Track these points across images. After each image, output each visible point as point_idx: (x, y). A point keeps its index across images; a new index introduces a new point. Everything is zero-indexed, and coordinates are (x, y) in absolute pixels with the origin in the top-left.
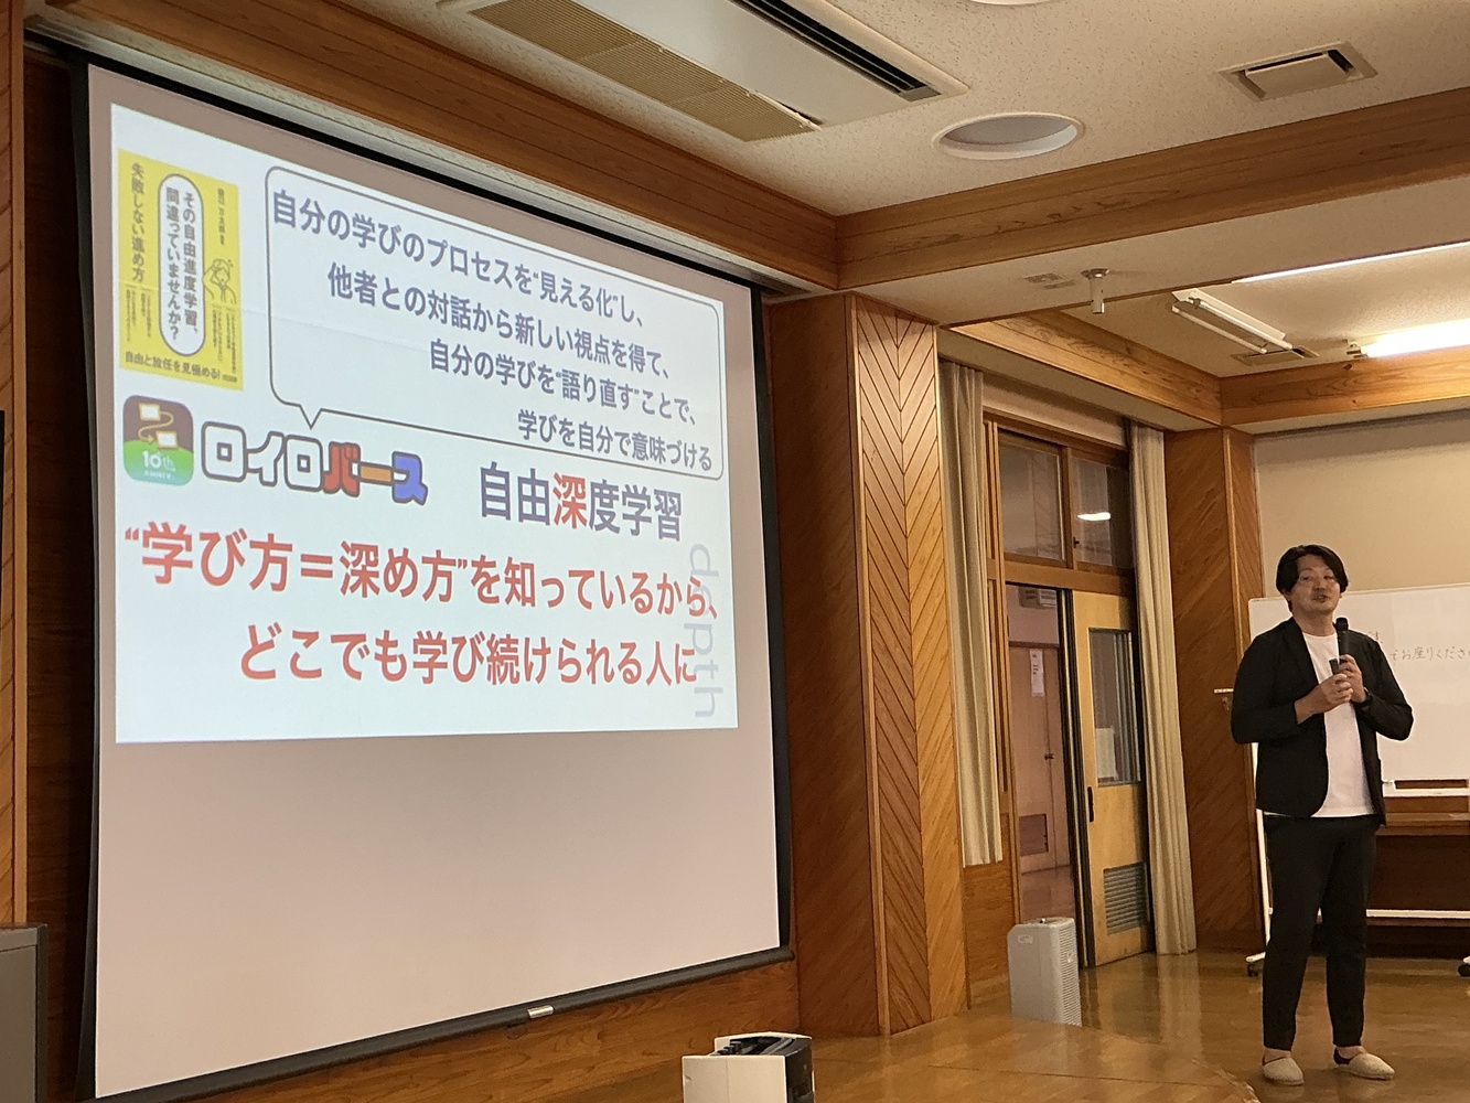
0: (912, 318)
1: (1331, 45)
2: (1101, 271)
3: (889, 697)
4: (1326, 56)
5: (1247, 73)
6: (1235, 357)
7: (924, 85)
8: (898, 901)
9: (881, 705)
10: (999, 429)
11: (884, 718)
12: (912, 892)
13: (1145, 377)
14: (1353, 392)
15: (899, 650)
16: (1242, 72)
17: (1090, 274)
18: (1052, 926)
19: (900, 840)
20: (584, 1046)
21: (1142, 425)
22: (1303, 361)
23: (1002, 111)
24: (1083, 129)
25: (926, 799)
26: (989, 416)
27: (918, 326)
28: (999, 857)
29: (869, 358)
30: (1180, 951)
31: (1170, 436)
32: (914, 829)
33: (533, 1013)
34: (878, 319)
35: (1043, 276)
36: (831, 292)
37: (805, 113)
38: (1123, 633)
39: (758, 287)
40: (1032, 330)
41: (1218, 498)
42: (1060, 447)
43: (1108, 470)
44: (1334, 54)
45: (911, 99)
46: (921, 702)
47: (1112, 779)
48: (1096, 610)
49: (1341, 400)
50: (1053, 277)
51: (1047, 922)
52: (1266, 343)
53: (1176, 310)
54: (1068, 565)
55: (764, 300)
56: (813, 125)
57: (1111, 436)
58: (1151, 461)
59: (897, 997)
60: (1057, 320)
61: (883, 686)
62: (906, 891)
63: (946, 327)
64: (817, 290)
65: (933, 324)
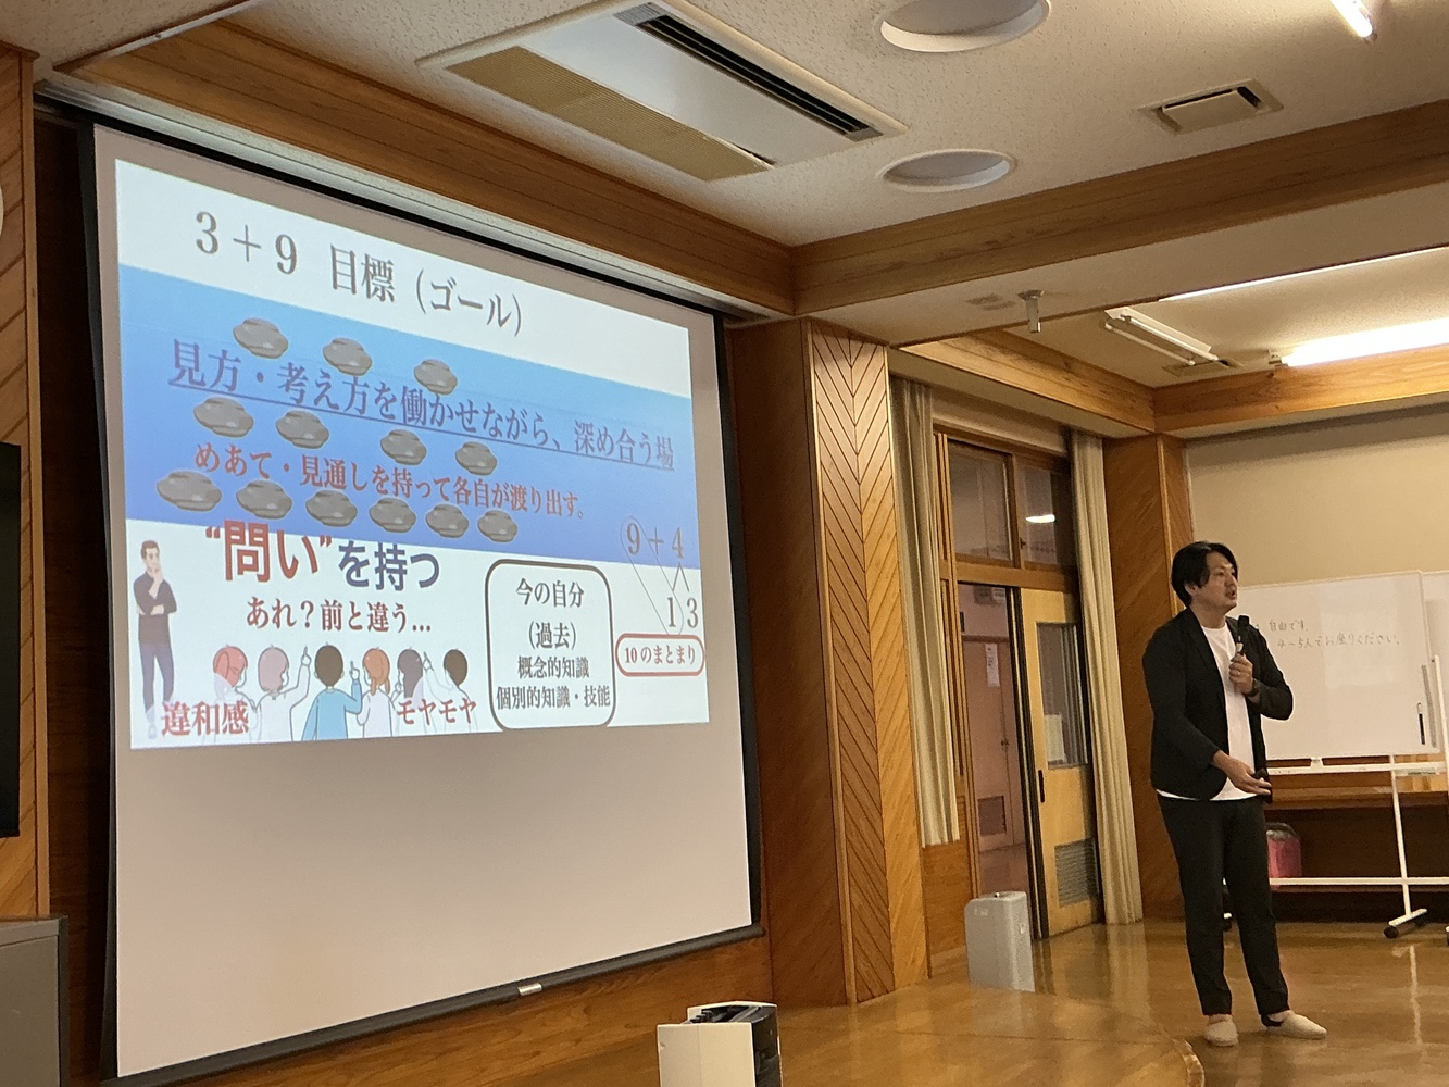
0: (864, 339)
1: (1240, 82)
2: (1037, 293)
3: (850, 691)
4: (1236, 92)
5: (1164, 110)
6: (1165, 369)
7: (865, 126)
8: (862, 880)
9: (842, 698)
10: (949, 440)
11: (846, 710)
12: (874, 870)
13: (1083, 389)
14: (1275, 399)
15: (858, 646)
16: (1160, 108)
17: (1026, 296)
18: (1006, 899)
19: (862, 823)
20: (572, 1020)
21: (1083, 433)
22: (1227, 371)
23: (940, 148)
24: (1015, 163)
25: (886, 784)
26: (939, 428)
27: (870, 347)
28: (956, 836)
29: (825, 377)
30: (1128, 920)
31: (1108, 444)
33: (523, 990)
34: (831, 340)
35: (984, 298)
36: (791, 318)
37: (759, 153)
38: (1069, 626)
39: (720, 314)
40: (978, 348)
41: (1154, 500)
42: (1005, 455)
43: (1052, 475)
44: (1243, 91)
45: (851, 138)
46: (879, 695)
47: (1061, 762)
48: (1042, 606)
50: (993, 299)
51: (1001, 896)
52: (1194, 356)
53: (1109, 327)
54: (1016, 564)
55: (726, 325)
56: (764, 163)
57: (1054, 446)
58: (1091, 468)
59: (862, 968)
60: (999, 338)
61: (844, 681)
62: (869, 870)
63: (896, 347)
64: (774, 315)
65: (883, 344)
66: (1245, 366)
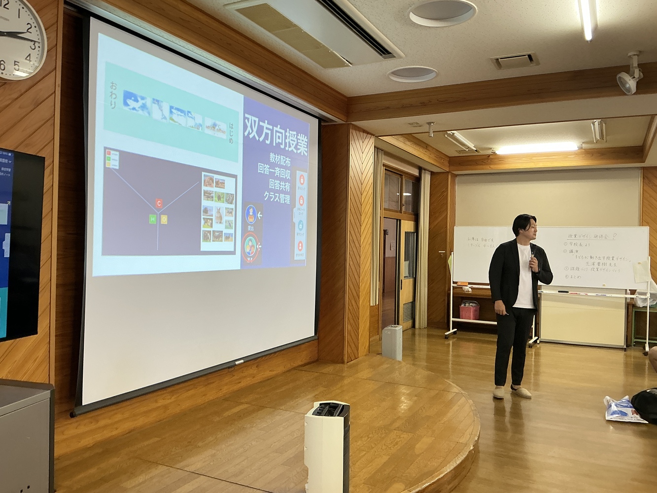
0: (368, 133)
1: (529, 53)
2: (432, 123)
3: (353, 257)
4: (527, 56)
5: (499, 60)
6: (456, 151)
7: (391, 53)
8: (352, 321)
9: (351, 259)
10: (385, 169)
11: (351, 263)
12: (356, 318)
13: (430, 156)
14: (487, 164)
15: (357, 241)
16: (498, 59)
17: (429, 123)
19: (353, 302)
20: (253, 370)
21: (425, 170)
22: (477, 154)
23: (414, 65)
24: (438, 75)
25: (362, 288)
26: (384, 165)
27: (369, 136)
28: (377, 303)
29: (354, 145)
30: (422, 328)
31: (432, 173)
32: (357, 297)
33: (237, 363)
34: (357, 132)
35: (415, 123)
36: (345, 123)
37: (348, 60)
38: (414, 233)
39: (321, 119)
40: (401, 139)
41: (445, 193)
42: (401, 175)
43: (413, 182)
44: (530, 56)
45: (385, 58)
46: (362, 258)
47: (407, 277)
48: (407, 226)
49: (484, 167)
50: (417, 123)
51: (394, 327)
52: (469, 147)
53: (446, 136)
54: (401, 212)
55: (322, 124)
56: (350, 64)
57: (416, 172)
58: (426, 180)
59: (349, 351)
60: (410, 137)
61: (351, 253)
62: (354, 318)
63: (377, 137)
64: (339, 121)
65: (374, 135)
66: (482, 153)
